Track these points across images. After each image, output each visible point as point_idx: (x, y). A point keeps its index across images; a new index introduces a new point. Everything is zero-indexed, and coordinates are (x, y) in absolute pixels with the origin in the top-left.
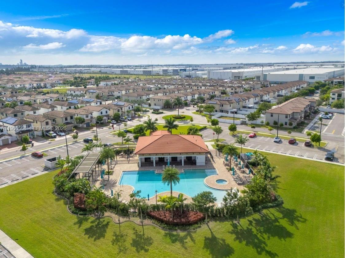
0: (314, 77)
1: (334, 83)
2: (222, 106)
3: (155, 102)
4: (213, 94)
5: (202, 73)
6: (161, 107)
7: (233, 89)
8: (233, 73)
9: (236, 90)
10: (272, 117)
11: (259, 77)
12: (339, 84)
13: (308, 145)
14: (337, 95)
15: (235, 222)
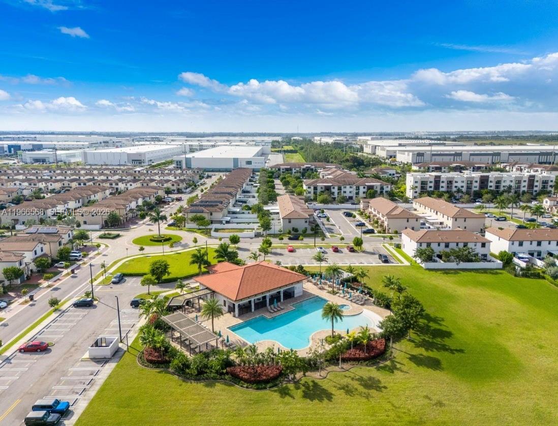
0: (251, 162)
1: (281, 171)
2: (211, 214)
3: (84, 219)
4: (157, 195)
5: (66, 154)
6: (100, 225)
7: (175, 185)
8: (129, 155)
9: (179, 185)
10: (290, 224)
11: (180, 162)
12: (287, 172)
13: (352, 250)
14: (312, 188)
15: (408, 338)
